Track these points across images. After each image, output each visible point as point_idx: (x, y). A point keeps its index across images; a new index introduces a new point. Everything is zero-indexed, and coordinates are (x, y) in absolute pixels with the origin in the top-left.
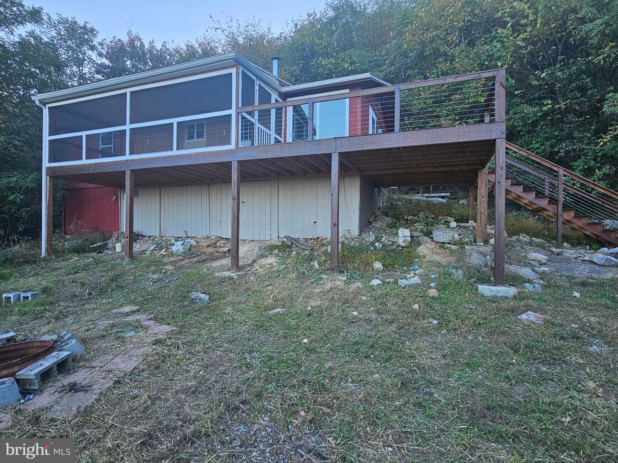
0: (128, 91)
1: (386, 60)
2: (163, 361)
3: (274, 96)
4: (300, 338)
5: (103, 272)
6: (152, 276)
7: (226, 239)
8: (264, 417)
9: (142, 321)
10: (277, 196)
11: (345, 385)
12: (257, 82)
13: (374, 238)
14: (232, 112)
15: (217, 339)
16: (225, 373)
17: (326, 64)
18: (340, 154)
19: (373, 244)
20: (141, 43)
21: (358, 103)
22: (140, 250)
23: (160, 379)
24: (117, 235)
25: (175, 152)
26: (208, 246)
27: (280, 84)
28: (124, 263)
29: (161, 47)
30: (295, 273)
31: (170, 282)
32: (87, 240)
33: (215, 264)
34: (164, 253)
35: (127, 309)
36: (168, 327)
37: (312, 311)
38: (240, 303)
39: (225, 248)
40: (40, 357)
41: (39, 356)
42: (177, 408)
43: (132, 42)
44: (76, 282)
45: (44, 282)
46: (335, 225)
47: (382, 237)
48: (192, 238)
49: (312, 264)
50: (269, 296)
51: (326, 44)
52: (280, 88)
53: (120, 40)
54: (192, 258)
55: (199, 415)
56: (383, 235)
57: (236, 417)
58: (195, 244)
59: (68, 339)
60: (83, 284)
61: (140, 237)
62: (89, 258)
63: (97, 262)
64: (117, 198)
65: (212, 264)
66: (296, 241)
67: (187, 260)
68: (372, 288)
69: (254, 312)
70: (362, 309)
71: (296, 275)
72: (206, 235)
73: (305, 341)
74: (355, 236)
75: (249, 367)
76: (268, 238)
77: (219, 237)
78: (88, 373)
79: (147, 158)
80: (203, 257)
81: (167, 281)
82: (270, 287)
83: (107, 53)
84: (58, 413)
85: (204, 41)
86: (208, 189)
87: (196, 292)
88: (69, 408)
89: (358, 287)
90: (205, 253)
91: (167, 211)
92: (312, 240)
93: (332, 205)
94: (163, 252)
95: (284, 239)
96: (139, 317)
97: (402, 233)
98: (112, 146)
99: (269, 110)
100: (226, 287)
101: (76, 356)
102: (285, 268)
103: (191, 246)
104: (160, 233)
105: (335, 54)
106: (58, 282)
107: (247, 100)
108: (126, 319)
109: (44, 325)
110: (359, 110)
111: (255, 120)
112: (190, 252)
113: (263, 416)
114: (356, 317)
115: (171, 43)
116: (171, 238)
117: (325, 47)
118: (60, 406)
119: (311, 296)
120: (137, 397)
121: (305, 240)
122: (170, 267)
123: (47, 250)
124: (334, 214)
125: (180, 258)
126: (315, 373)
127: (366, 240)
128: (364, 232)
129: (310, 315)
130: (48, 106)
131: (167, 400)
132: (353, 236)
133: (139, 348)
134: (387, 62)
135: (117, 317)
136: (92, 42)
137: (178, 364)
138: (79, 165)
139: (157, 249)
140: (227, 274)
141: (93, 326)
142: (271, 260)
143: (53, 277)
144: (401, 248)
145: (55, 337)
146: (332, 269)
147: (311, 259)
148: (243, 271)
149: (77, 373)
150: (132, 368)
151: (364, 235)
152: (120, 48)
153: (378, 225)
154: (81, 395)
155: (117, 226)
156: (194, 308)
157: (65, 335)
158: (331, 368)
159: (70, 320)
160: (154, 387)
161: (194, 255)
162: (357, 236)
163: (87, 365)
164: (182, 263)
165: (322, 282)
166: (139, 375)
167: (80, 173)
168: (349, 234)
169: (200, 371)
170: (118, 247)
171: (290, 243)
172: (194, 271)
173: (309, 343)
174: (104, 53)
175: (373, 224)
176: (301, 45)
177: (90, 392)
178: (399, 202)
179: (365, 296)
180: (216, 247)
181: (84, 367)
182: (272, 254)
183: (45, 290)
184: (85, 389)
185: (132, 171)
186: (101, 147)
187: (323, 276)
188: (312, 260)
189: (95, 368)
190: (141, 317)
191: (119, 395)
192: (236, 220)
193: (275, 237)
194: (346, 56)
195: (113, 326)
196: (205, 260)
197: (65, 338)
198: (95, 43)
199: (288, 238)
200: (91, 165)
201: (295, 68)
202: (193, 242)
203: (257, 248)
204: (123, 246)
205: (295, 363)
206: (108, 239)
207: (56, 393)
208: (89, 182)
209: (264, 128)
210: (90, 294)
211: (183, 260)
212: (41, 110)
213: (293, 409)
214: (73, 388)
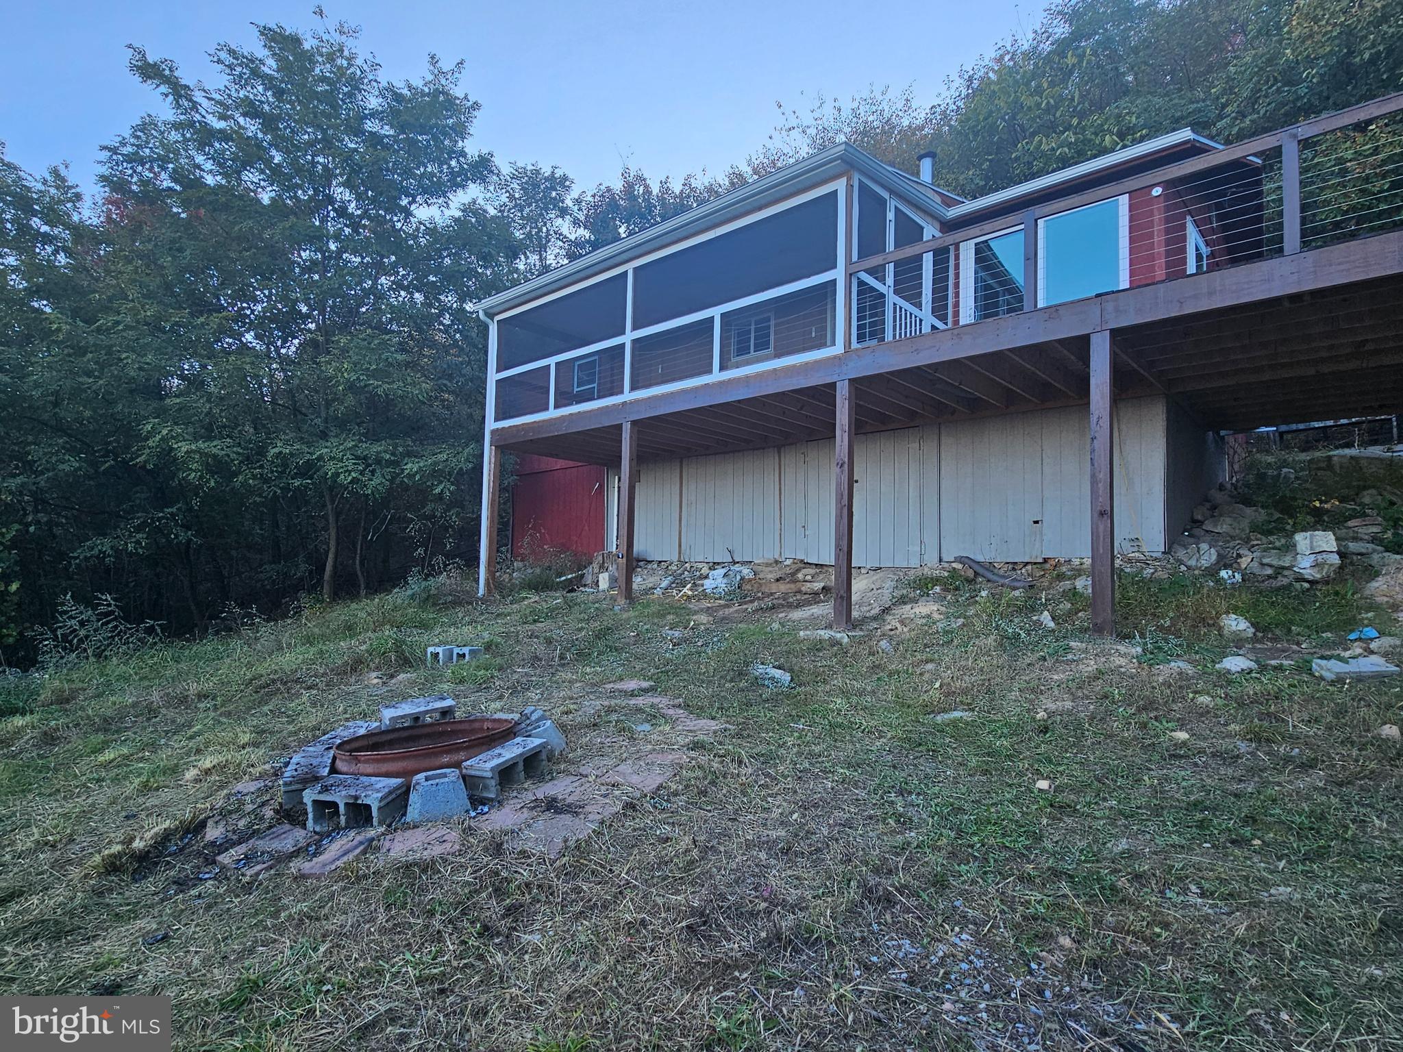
0: (629, 267)
1: (1224, 106)
2: (713, 783)
3: (930, 231)
4: (1026, 778)
5: (581, 621)
6: (670, 632)
7: (816, 565)
8: (961, 932)
9: (662, 708)
10: (935, 460)
11: (1182, 898)
12: (892, 204)
13: (1214, 557)
14: (838, 274)
15: (820, 756)
16: (848, 824)
17: (1053, 149)
18: (1114, 333)
19: (1212, 572)
20: (647, 186)
21: (1156, 212)
22: (644, 587)
23: (710, 815)
24: (600, 558)
25: (716, 376)
26: (778, 580)
27: (943, 202)
28: (616, 608)
29: (681, 187)
30: (993, 637)
31: (706, 644)
32: (550, 568)
33: (797, 615)
34: (690, 593)
35: (632, 685)
36: (713, 723)
37: (1050, 722)
38: (861, 693)
39: (815, 584)
40: (496, 743)
41: (494, 740)
42: (754, 876)
43: (629, 188)
44: (537, 637)
45: (486, 634)
46: (1102, 514)
47: (1239, 556)
48: (743, 563)
49: (1034, 618)
50: (932, 683)
51: (1052, 101)
52: (944, 211)
53: (609, 190)
54: (746, 603)
55: (802, 898)
56: (1241, 552)
57: (888, 917)
58: (751, 576)
59: (538, 720)
60: (549, 641)
61: (641, 564)
62: (557, 598)
63: (570, 605)
64: (601, 486)
65: (790, 615)
66: (987, 569)
67: (736, 607)
68: (1226, 678)
69: (897, 715)
70: (1202, 728)
71: (995, 641)
72: (772, 557)
73: (1043, 784)
74: (1155, 555)
75: (904, 822)
76: (915, 563)
77: (802, 561)
78: (575, 784)
79: (663, 395)
80: (769, 602)
81: (699, 644)
82: (930, 666)
83: (587, 216)
84: (531, 841)
85: (765, 160)
86: (777, 458)
87: (762, 664)
88: (549, 839)
89: (1180, 674)
90: (772, 594)
91: (694, 507)
92: (1029, 567)
93: (1092, 464)
94: (687, 590)
95: (954, 565)
96: (656, 701)
97: (1308, 541)
98: (595, 385)
99: (919, 258)
100: (825, 661)
101: (552, 751)
102: (964, 625)
103: (742, 579)
104: (680, 553)
105: (1075, 121)
106: (507, 635)
107: (870, 243)
108: (632, 702)
109: (494, 700)
110: (1158, 228)
111: (886, 288)
112: (740, 592)
113: (957, 929)
114: (1184, 743)
115: (699, 175)
116: (700, 566)
117: (1048, 109)
118: (533, 832)
119: (1043, 688)
120: (667, 839)
121: (1011, 566)
122: (703, 618)
123: (487, 584)
124: (1100, 485)
125: (722, 602)
126: (1083, 858)
127: (1189, 563)
128: (1179, 545)
129: (1045, 730)
130: (497, 318)
131: (729, 856)
132: (1147, 554)
133: (662, 751)
134: (1229, 109)
135: (615, 698)
136: (563, 202)
137: (744, 794)
138: (544, 421)
139: (674, 585)
140: (825, 634)
141: (575, 707)
142: (926, 608)
143: (499, 626)
144: (1306, 585)
145: (516, 716)
146: (1098, 629)
147: (1029, 607)
148: (861, 630)
149: (556, 782)
150: (655, 786)
151: (1181, 553)
152: (609, 204)
153: (1223, 527)
154: (566, 819)
155: (600, 543)
156: (761, 695)
157: (533, 712)
158: (1130, 855)
159: (534, 695)
160: (701, 827)
161: (748, 599)
162: (1159, 555)
163: (572, 770)
164: (727, 611)
165: (1070, 657)
166: (668, 801)
167: (544, 436)
168: (1136, 549)
169: (792, 813)
170: (604, 581)
171: (970, 574)
172: (752, 627)
173: (1052, 790)
174: (582, 218)
175: (1208, 526)
176: (985, 119)
177: (582, 816)
178: (1285, 470)
179: (1208, 694)
180: (796, 581)
181: (567, 773)
182: (928, 595)
183: (488, 647)
184: (573, 810)
185: (634, 423)
186: (576, 390)
187: (1072, 644)
188: (1033, 609)
189: (586, 776)
190: (662, 701)
191: (635, 830)
192: (845, 511)
193: (931, 560)
194: (1107, 119)
195: (610, 710)
196: (773, 608)
197: (533, 718)
198: (569, 202)
199: (966, 560)
200: (562, 418)
201: (971, 173)
202: (746, 571)
203: (889, 584)
204: (613, 580)
205: (1023, 830)
206: (586, 567)
207: (525, 810)
208: (557, 456)
209: (906, 305)
210: (562, 657)
211: (727, 606)
212: (486, 327)
213: (1039, 928)
214: (552, 806)
